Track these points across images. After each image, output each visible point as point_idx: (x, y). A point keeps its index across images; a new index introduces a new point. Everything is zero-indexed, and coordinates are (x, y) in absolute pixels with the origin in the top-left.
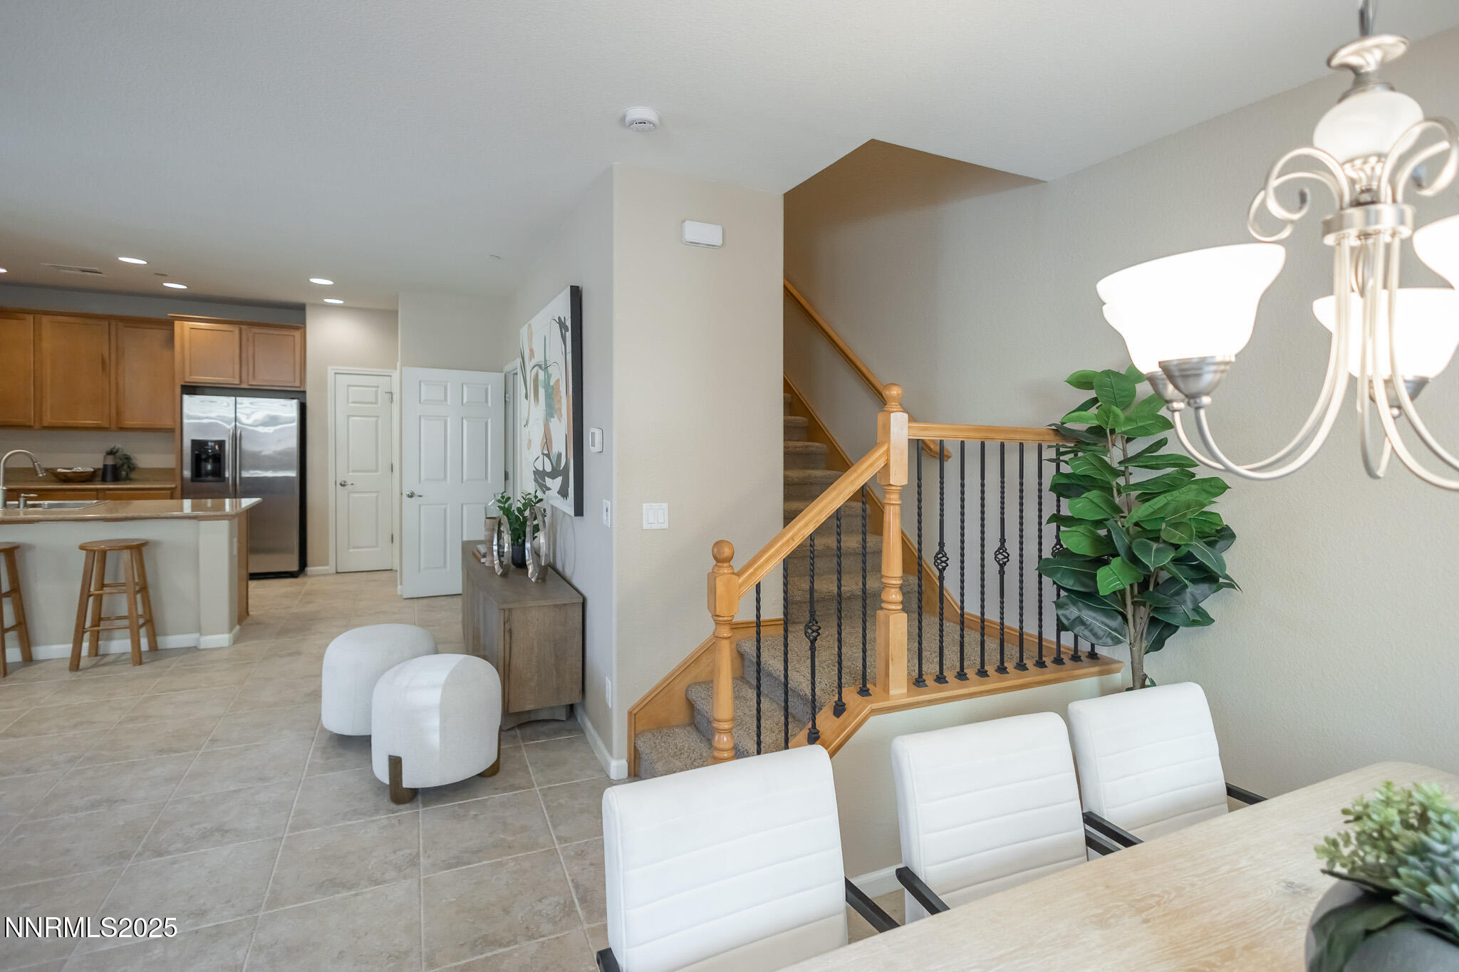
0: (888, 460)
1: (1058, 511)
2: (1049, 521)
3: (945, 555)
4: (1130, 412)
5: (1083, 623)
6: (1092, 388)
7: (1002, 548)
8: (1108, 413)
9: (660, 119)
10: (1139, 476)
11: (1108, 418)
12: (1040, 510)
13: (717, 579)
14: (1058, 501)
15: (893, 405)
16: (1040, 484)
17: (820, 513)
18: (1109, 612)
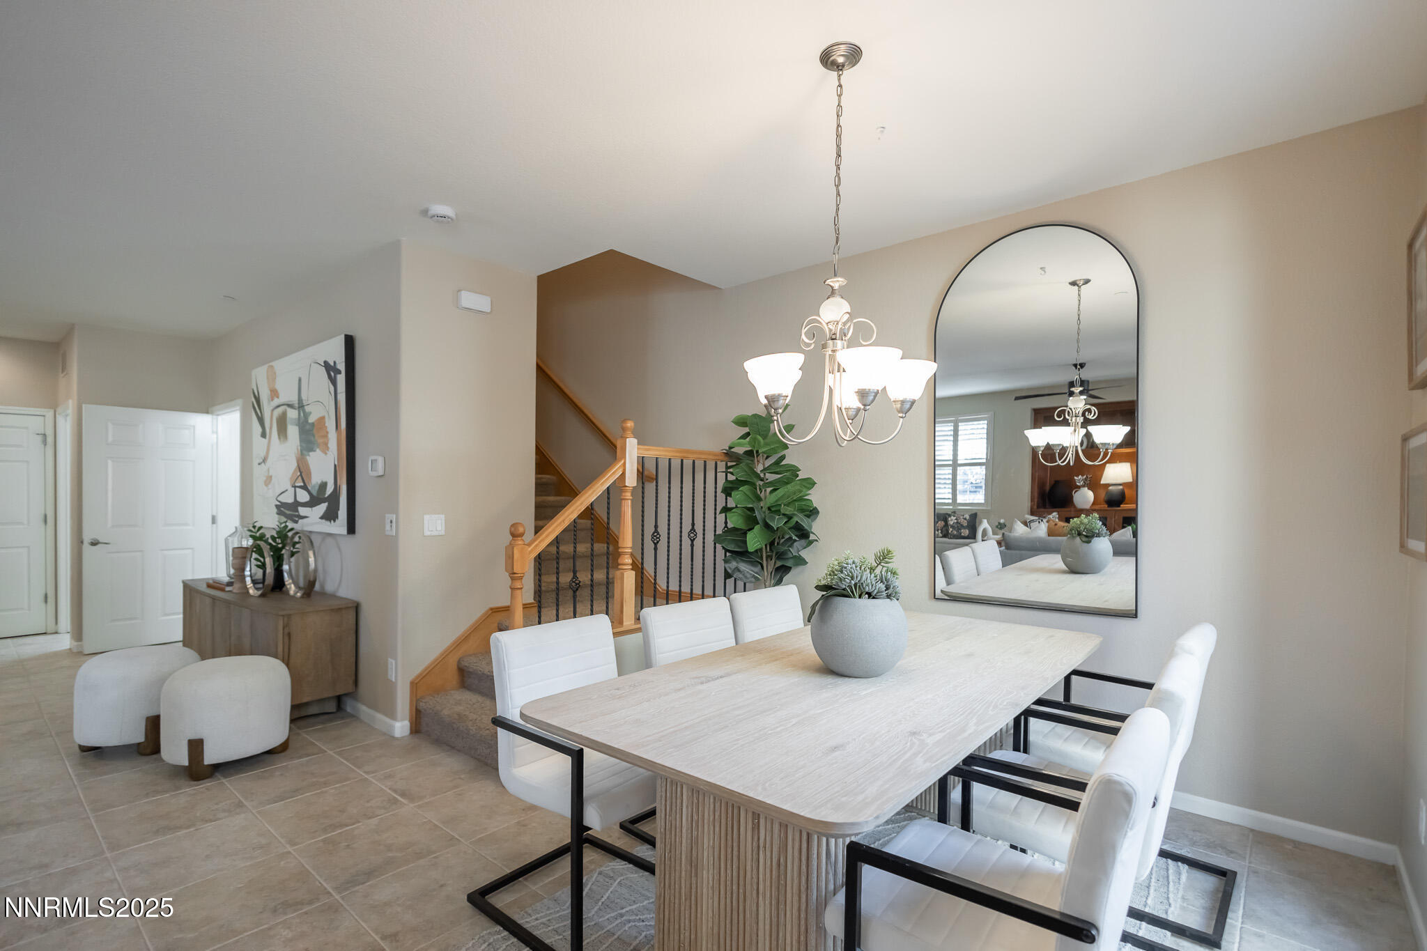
0: (624, 470)
1: (726, 505)
2: (720, 513)
3: (658, 534)
4: (766, 441)
5: (739, 571)
6: (747, 426)
7: (693, 530)
8: (755, 439)
9: (456, 215)
10: (771, 477)
11: (755, 443)
12: (716, 505)
13: (515, 548)
14: (726, 499)
15: (629, 433)
16: (716, 488)
17: (581, 504)
18: (753, 563)
